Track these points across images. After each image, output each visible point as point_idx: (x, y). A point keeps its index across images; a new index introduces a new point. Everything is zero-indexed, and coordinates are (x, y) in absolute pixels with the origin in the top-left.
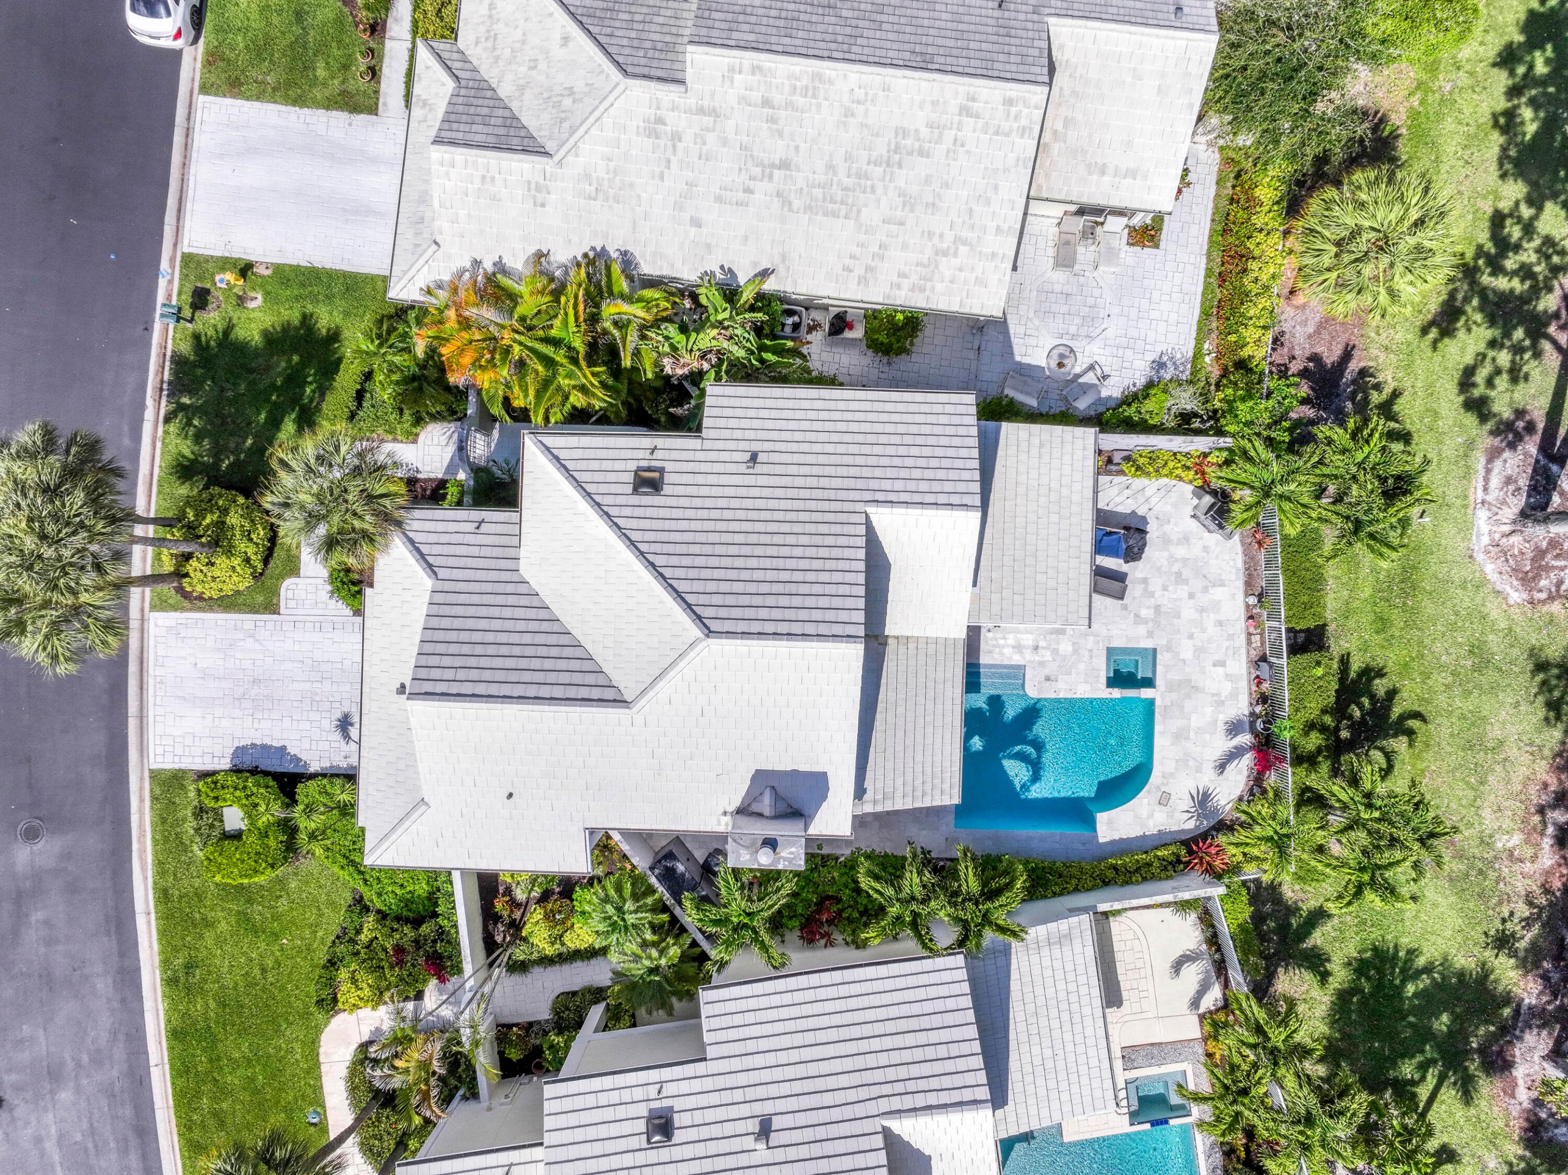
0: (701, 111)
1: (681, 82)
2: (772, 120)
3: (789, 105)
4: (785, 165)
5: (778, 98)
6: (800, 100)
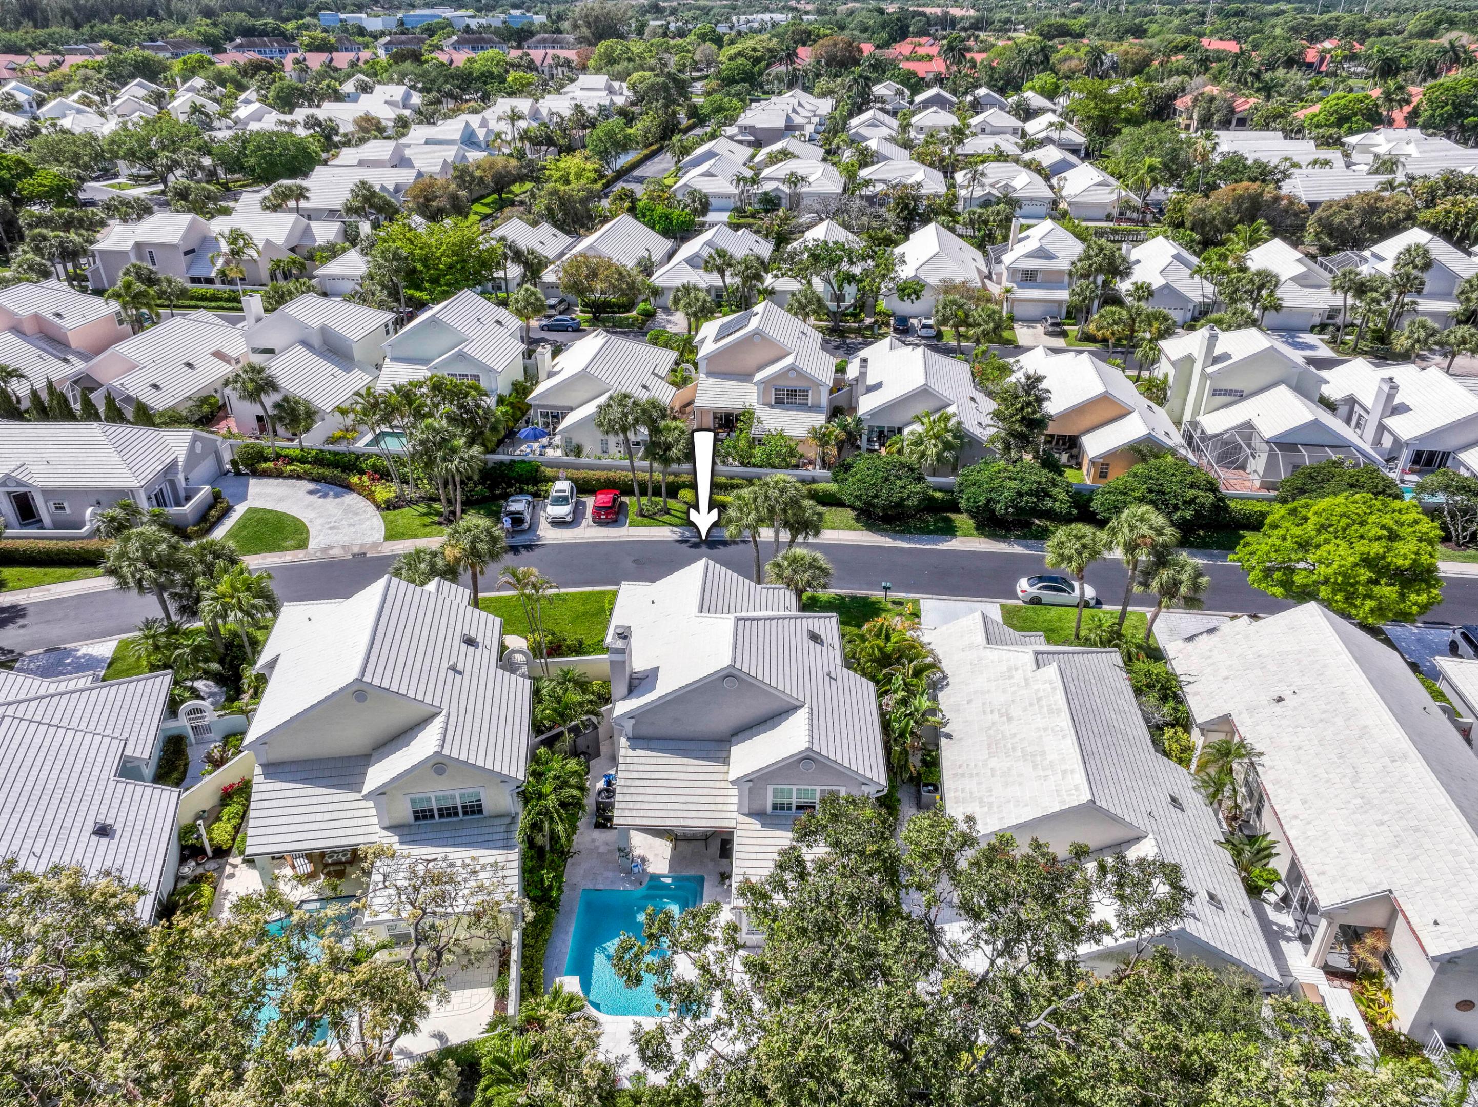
0: (1026, 680)
1: (1038, 667)
2: (1031, 705)
3: (1041, 707)
4: (1010, 719)
5: (1044, 703)
6: (1045, 710)
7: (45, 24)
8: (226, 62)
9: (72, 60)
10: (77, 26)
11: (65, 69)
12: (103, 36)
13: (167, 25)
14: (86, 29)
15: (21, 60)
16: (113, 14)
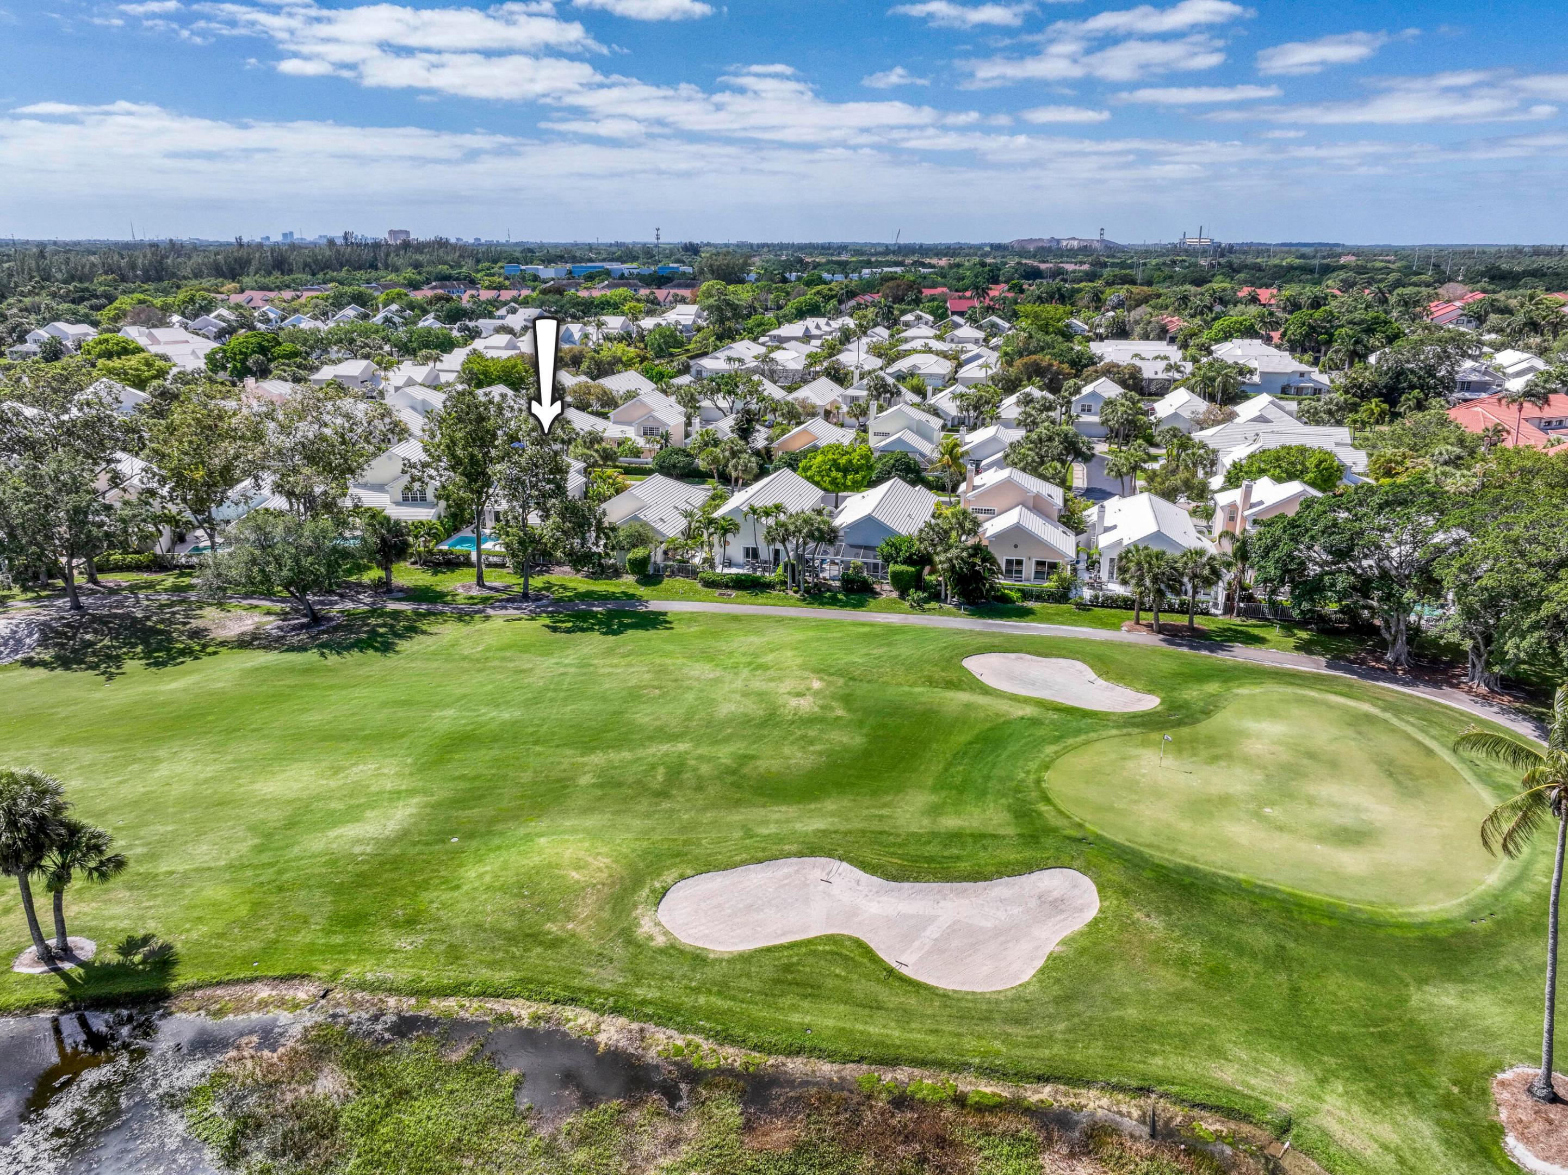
7: (290, 271)
8: (418, 296)
9: (307, 294)
10: (314, 274)
11: (302, 300)
12: (332, 280)
13: (382, 273)
14: (320, 276)
15: (271, 295)
16: (342, 266)
